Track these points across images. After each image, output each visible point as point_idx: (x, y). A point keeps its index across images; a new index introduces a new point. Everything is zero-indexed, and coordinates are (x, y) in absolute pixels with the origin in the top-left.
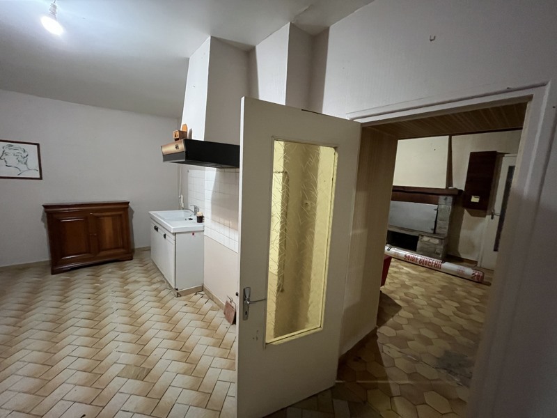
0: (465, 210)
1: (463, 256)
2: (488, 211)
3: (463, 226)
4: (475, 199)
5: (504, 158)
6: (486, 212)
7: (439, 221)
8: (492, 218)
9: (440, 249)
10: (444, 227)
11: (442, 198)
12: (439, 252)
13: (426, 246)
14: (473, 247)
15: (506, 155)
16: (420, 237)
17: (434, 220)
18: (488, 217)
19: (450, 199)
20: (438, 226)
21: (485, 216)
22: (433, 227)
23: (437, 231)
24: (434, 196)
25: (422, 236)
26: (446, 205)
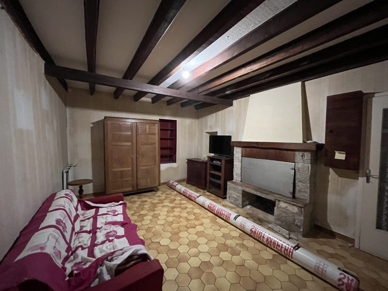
0: (331, 169)
1: (335, 229)
2: (361, 171)
3: (329, 190)
4: (340, 156)
5: (374, 99)
6: (358, 173)
7: (298, 183)
8: (368, 181)
9: (300, 219)
10: (304, 191)
11: (298, 155)
12: (299, 224)
13: (284, 215)
14: (346, 218)
15: (376, 95)
16: (277, 202)
17: (292, 181)
18: (362, 180)
19: (308, 156)
20: (297, 188)
21: (357, 179)
22: (292, 190)
23: (297, 195)
24: (289, 152)
25: (279, 201)
26: (303, 163)
